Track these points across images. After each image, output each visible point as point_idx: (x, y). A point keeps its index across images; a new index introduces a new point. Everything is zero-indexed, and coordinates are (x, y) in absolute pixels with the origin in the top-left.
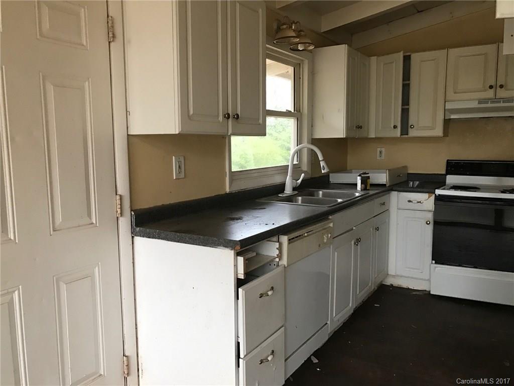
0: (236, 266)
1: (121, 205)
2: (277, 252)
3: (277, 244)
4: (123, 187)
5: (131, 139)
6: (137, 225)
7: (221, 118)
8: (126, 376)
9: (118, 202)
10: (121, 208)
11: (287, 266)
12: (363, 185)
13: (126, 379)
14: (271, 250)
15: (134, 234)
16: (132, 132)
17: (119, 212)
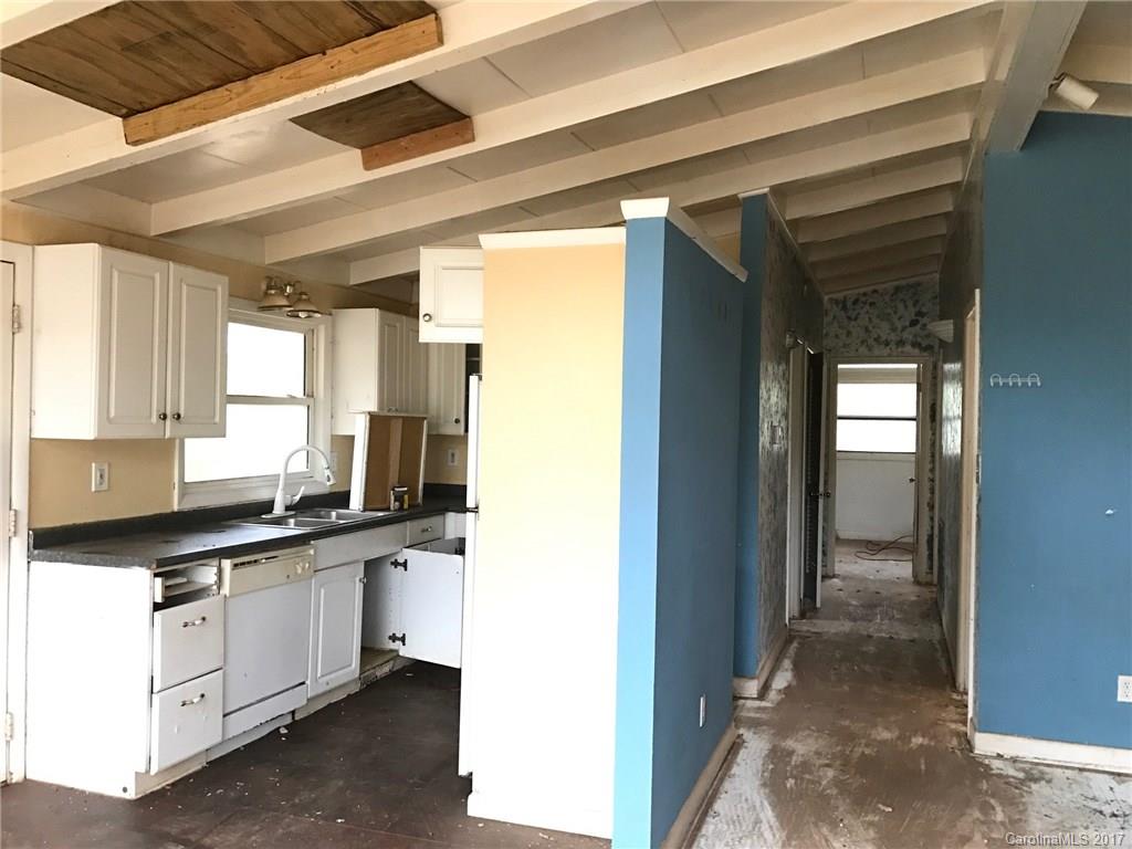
0: (153, 588)
1: (15, 522)
2: (215, 578)
3: (215, 570)
4: (20, 500)
5: (34, 443)
6: (35, 548)
7: (154, 419)
8: (9, 739)
9: (13, 518)
10: (15, 526)
11: (231, 596)
12: (397, 503)
13: (8, 742)
14: (206, 575)
15: (31, 558)
16: (36, 435)
17: (12, 529)
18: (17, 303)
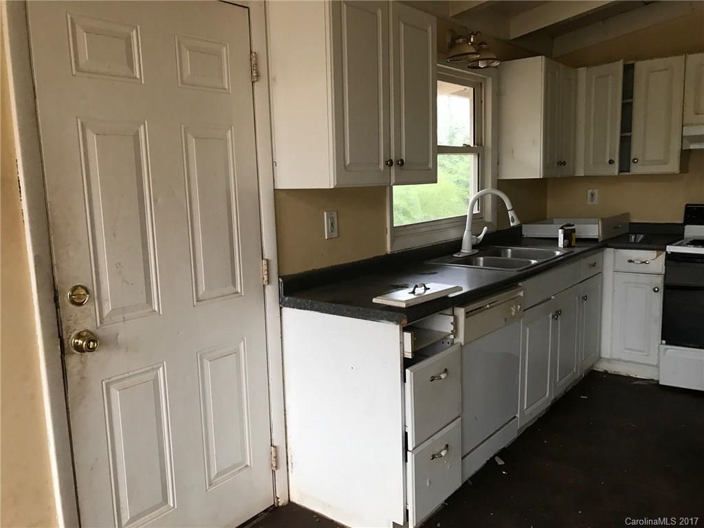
0: (402, 343)
1: (268, 271)
2: (452, 328)
3: (451, 319)
4: (269, 251)
5: (276, 192)
6: (286, 294)
7: (382, 166)
8: (274, 469)
9: (265, 268)
10: (268, 275)
11: (465, 345)
12: (565, 241)
13: (274, 472)
14: (444, 324)
15: (282, 304)
16: (279, 186)
17: (266, 279)
18: (253, 51)
